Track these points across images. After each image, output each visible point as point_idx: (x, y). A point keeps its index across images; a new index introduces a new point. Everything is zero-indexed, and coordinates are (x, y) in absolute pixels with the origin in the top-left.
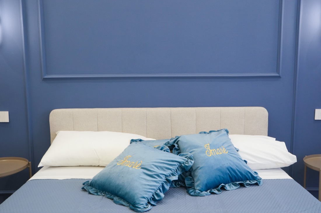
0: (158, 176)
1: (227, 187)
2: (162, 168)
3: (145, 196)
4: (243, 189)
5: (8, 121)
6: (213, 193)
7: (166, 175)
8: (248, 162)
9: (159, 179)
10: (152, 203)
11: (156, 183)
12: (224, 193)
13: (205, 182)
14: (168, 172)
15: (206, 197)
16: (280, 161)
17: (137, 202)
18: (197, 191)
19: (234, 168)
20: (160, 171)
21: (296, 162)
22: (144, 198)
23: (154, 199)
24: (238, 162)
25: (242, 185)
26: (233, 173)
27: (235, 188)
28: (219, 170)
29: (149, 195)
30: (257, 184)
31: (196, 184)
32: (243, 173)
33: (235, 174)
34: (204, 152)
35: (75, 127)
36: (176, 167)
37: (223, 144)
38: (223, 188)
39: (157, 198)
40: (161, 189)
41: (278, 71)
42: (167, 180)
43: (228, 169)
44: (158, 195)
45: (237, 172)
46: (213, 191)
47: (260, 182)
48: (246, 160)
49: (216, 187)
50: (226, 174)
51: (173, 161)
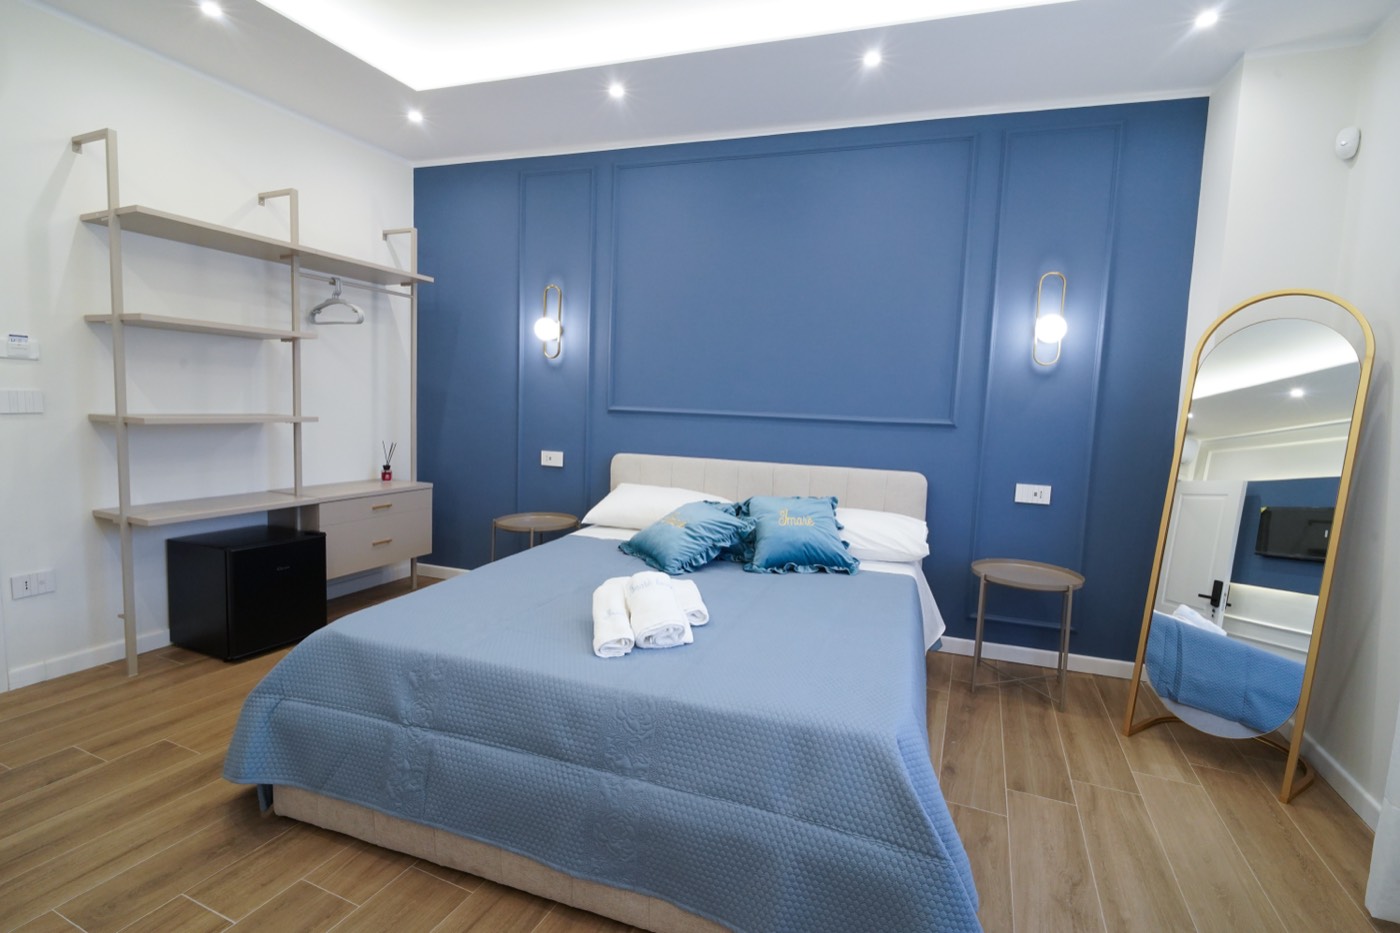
0: (703, 538)
1: (800, 569)
2: (710, 530)
3: (679, 558)
4: (822, 576)
5: (561, 465)
6: (774, 572)
7: (713, 540)
8: (851, 544)
9: (702, 542)
10: (688, 569)
11: (698, 547)
12: (791, 575)
13: (766, 557)
14: (717, 536)
15: (764, 575)
16: (903, 550)
17: (667, 563)
18: (755, 567)
19: (815, 545)
20: (705, 533)
21: (928, 553)
22: (677, 560)
23: (691, 565)
24: (826, 540)
25: (822, 570)
26: (812, 552)
27: (810, 571)
28: (790, 544)
29: (685, 559)
30: (846, 572)
31: (755, 558)
32: (829, 554)
33: (814, 554)
34: (776, 519)
35: (641, 480)
36: (731, 532)
37: (812, 513)
38: (792, 569)
39: (694, 564)
40: (704, 555)
41: (951, 415)
42: (714, 545)
43: (805, 545)
44: (696, 560)
45: (819, 551)
46: (775, 569)
47: (852, 571)
48: (848, 541)
49: (781, 566)
50: (800, 550)
51: (728, 524)
